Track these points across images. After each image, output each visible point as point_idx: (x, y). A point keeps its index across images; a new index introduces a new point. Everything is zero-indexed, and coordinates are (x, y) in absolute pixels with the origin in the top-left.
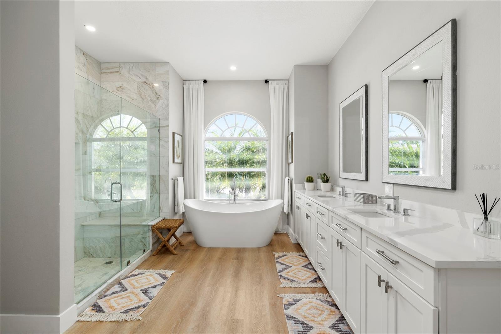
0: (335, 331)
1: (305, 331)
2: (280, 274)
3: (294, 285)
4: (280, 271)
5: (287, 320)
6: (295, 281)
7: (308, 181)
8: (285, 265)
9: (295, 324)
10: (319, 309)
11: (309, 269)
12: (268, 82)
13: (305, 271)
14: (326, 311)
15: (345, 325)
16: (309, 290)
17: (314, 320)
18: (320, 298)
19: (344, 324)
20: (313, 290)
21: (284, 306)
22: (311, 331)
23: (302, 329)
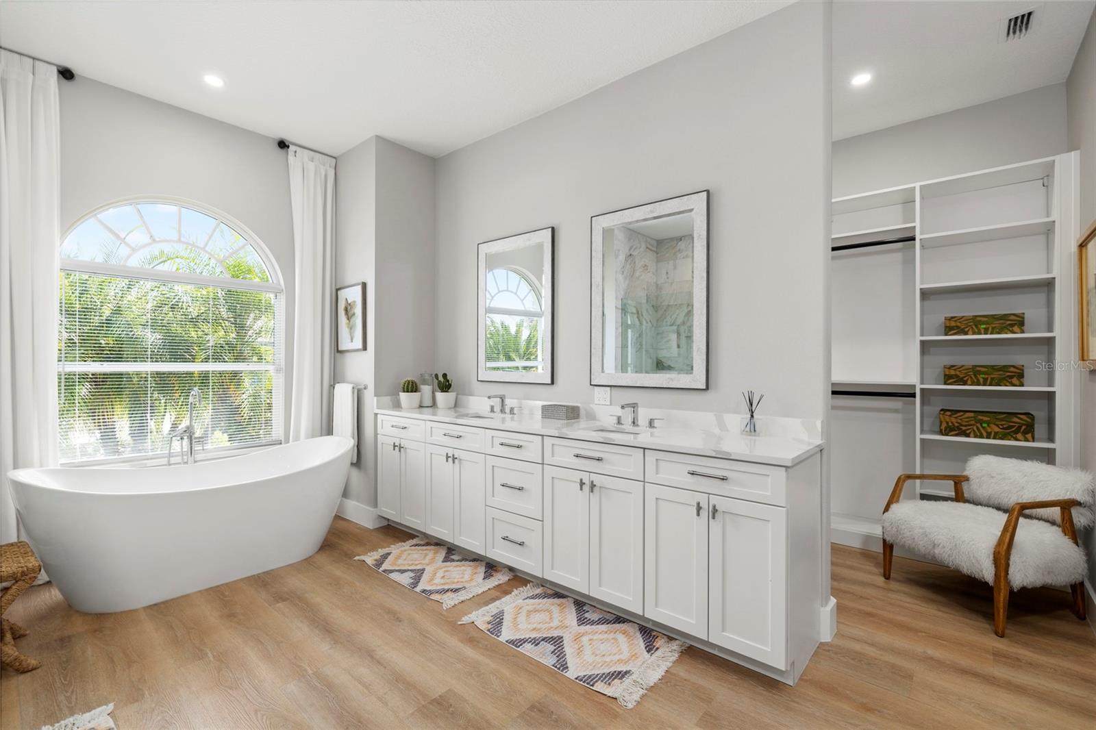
0: (588, 626)
1: (559, 647)
2: (418, 589)
3: (463, 596)
4: (415, 584)
5: (518, 649)
6: (459, 589)
7: (406, 390)
8: (411, 571)
9: (536, 645)
10: (541, 611)
11: (457, 561)
12: (288, 147)
13: (455, 567)
14: (553, 607)
15: (590, 612)
16: (495, 593)
17: (552, 628)
18: (525, 595)
19: (588, 611)
20: (503, 590)
21: (491, 632)
22: (564, 642)
23: (552, 646)
